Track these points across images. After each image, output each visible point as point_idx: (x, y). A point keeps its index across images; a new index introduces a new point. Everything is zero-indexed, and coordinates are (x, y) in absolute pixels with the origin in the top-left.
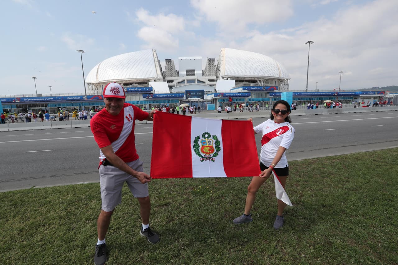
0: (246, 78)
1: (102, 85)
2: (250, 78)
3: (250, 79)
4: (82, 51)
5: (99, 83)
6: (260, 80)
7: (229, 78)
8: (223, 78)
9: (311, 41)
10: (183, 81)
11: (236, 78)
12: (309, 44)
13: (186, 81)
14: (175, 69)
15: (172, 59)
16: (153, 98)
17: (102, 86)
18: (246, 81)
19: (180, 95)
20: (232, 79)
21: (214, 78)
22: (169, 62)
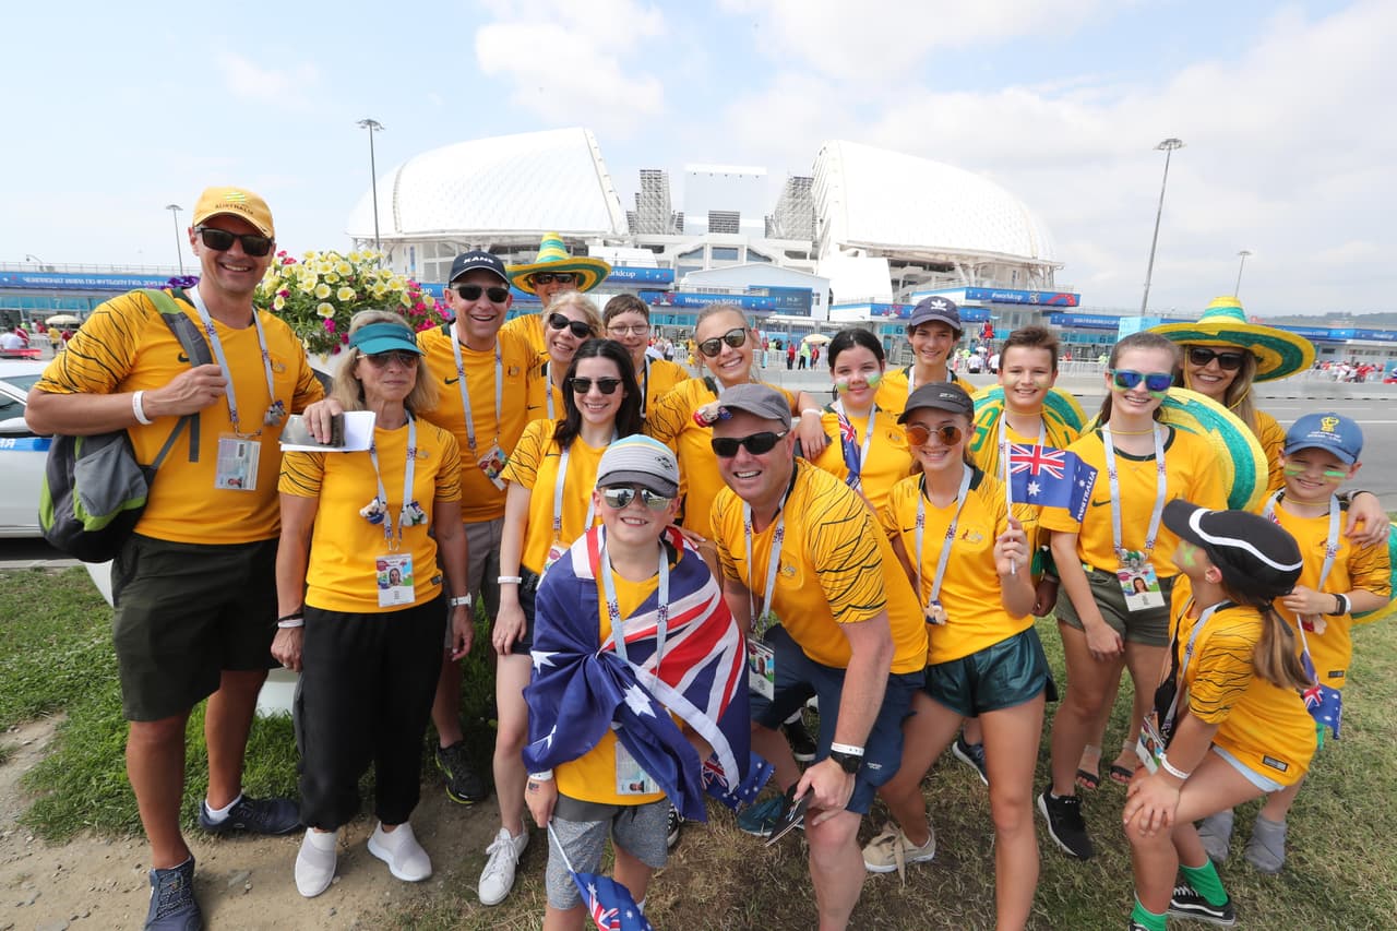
0: (916, 254)
1: (412, 249)
2: (932, 253)
3: (932, 257)
4: (376, 124)
5: (401, 241)
6: (965, 262)
7: (862, 252)
8: (842, 248)
9: (1175, 141)
10: (698, 252)
11: (885, 251)
12: (1170, 149)
13: (708, 253)
14: (669, 207)
15: (664, 171)
16: (674, 305)
17: (408, 252)
18: (913, 264)
19: (763, 302)
20: (871, 254)
21: (806, 246)
22: (653, 180)
